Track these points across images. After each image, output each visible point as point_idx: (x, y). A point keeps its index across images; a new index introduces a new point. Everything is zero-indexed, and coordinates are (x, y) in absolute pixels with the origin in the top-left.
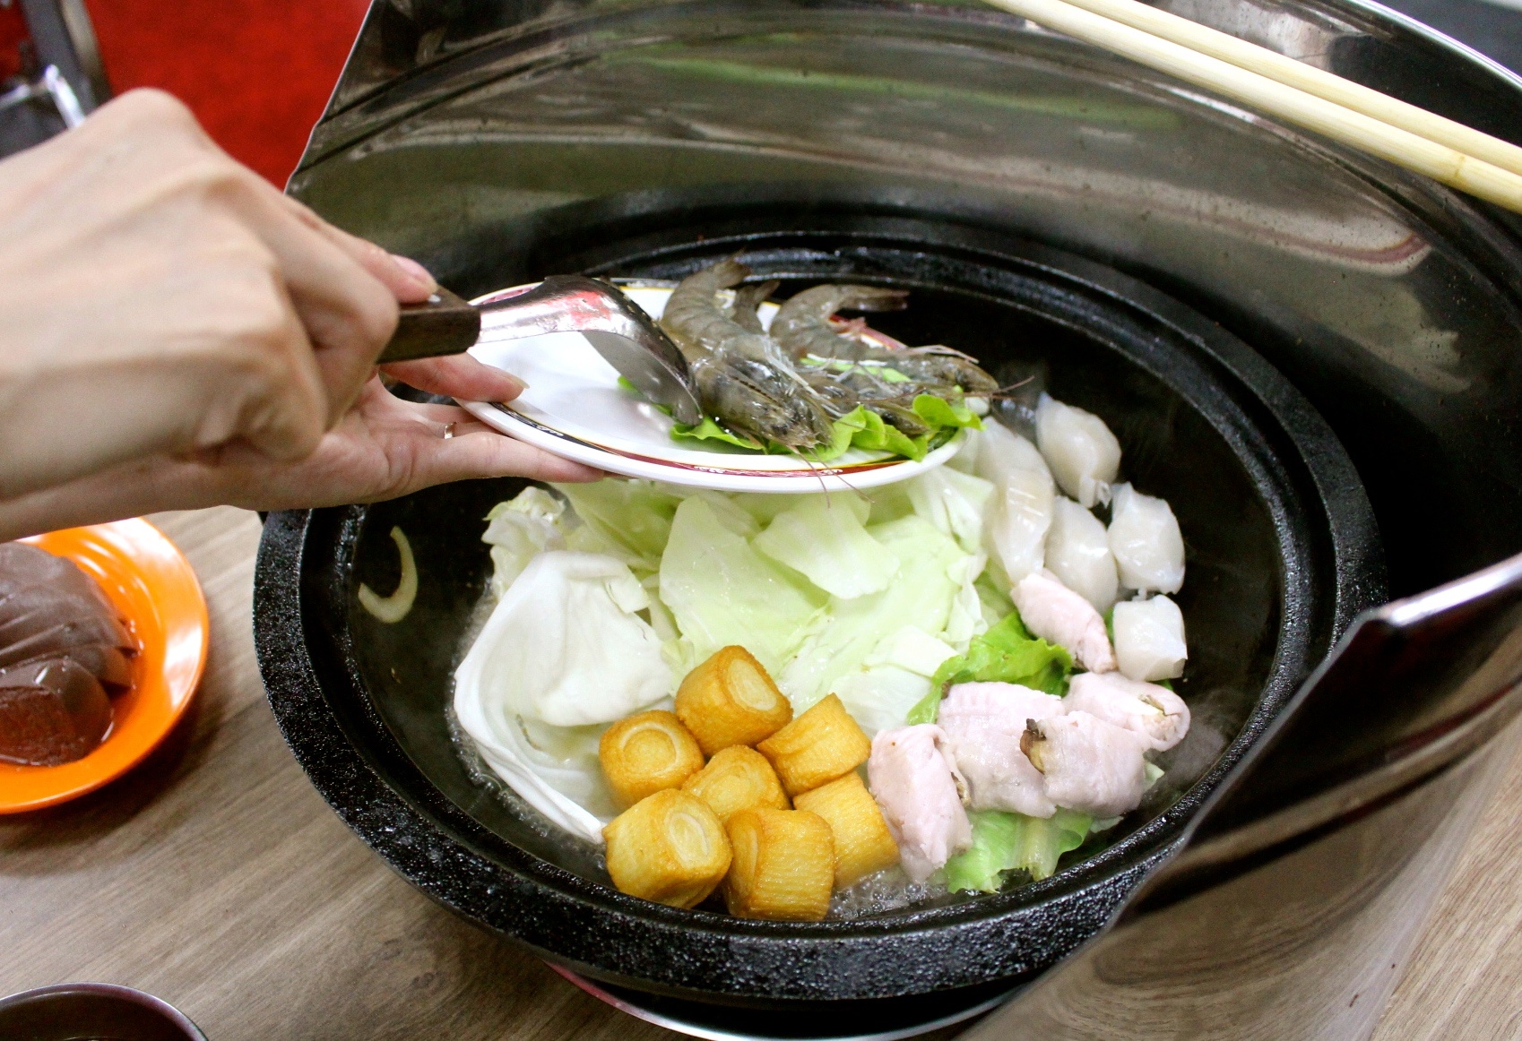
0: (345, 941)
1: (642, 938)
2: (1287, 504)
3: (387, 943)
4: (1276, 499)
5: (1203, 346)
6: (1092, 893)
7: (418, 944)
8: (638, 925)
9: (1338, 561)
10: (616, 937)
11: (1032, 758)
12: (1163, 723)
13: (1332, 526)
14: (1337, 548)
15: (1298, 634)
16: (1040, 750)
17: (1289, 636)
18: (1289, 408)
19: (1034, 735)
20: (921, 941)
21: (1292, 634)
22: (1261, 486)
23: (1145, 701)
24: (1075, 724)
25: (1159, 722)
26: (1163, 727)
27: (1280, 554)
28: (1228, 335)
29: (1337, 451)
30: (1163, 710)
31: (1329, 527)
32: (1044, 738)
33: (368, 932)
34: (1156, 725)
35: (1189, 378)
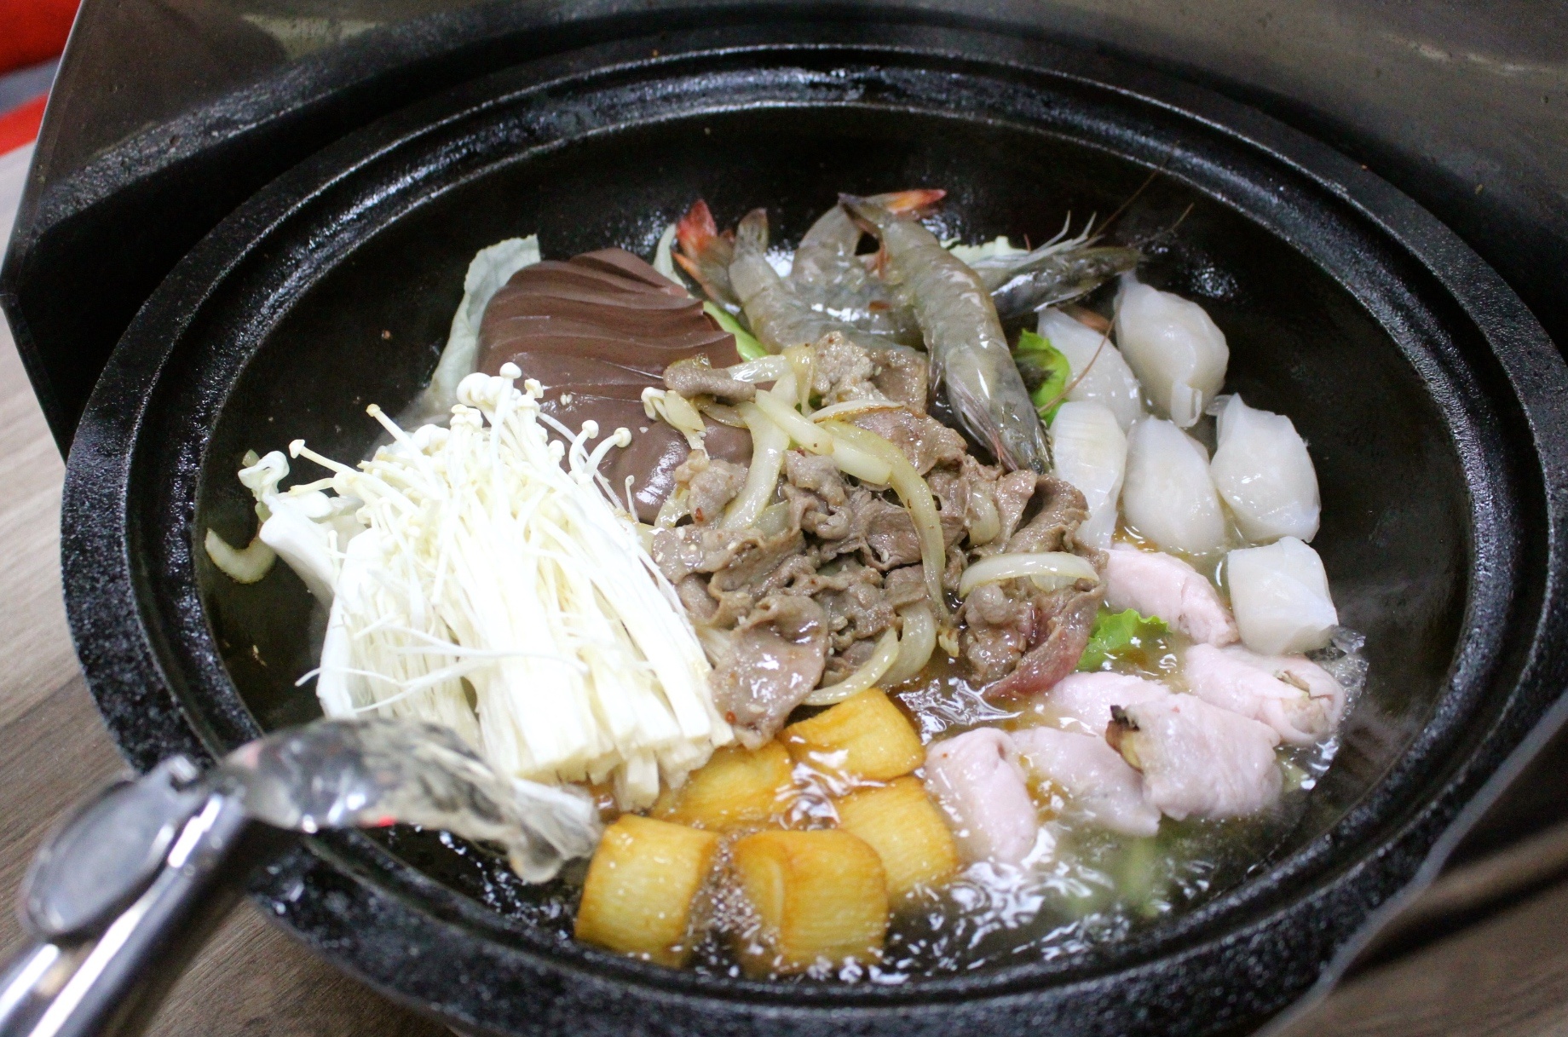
0: (190, 1023)
1: (632, 1012)
2: (1473, 412)
3: (250, 1023)
4: (1455, 402)
5: (1347, 197)
6: (1244, 941)
7: (294, 1023)
8: (626, 995)
9: (1549, 490)
10: (595, 1011)
11: (1124, 752)
12: (1309, 709)
13: (1537, 441)
14: (1545, 470)
15: (1496, 587)
16: (1131, 742)
17: (1482, 587)
18: (1470, 280)
19: (1122, 723)
20: (1015, 1010)
21: (1487, 587)
22: (1432, 386)
23: (1282, 679)
24: (1176, 710)
25: (1304, 709)
26: (1309, 715)
27: (1464, 479)
28: (1380, 181)
29: (1537, 339)
30: (1307, 690)
31: (1533, 440)
32: (1136, 728)
33: (222, 1010)
34: (1300, 712)
35: (1328, 241)
